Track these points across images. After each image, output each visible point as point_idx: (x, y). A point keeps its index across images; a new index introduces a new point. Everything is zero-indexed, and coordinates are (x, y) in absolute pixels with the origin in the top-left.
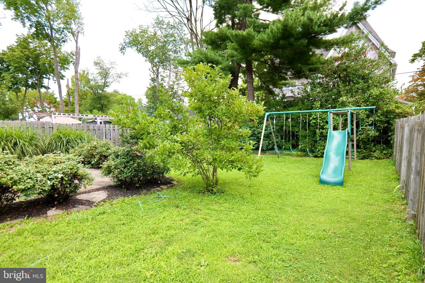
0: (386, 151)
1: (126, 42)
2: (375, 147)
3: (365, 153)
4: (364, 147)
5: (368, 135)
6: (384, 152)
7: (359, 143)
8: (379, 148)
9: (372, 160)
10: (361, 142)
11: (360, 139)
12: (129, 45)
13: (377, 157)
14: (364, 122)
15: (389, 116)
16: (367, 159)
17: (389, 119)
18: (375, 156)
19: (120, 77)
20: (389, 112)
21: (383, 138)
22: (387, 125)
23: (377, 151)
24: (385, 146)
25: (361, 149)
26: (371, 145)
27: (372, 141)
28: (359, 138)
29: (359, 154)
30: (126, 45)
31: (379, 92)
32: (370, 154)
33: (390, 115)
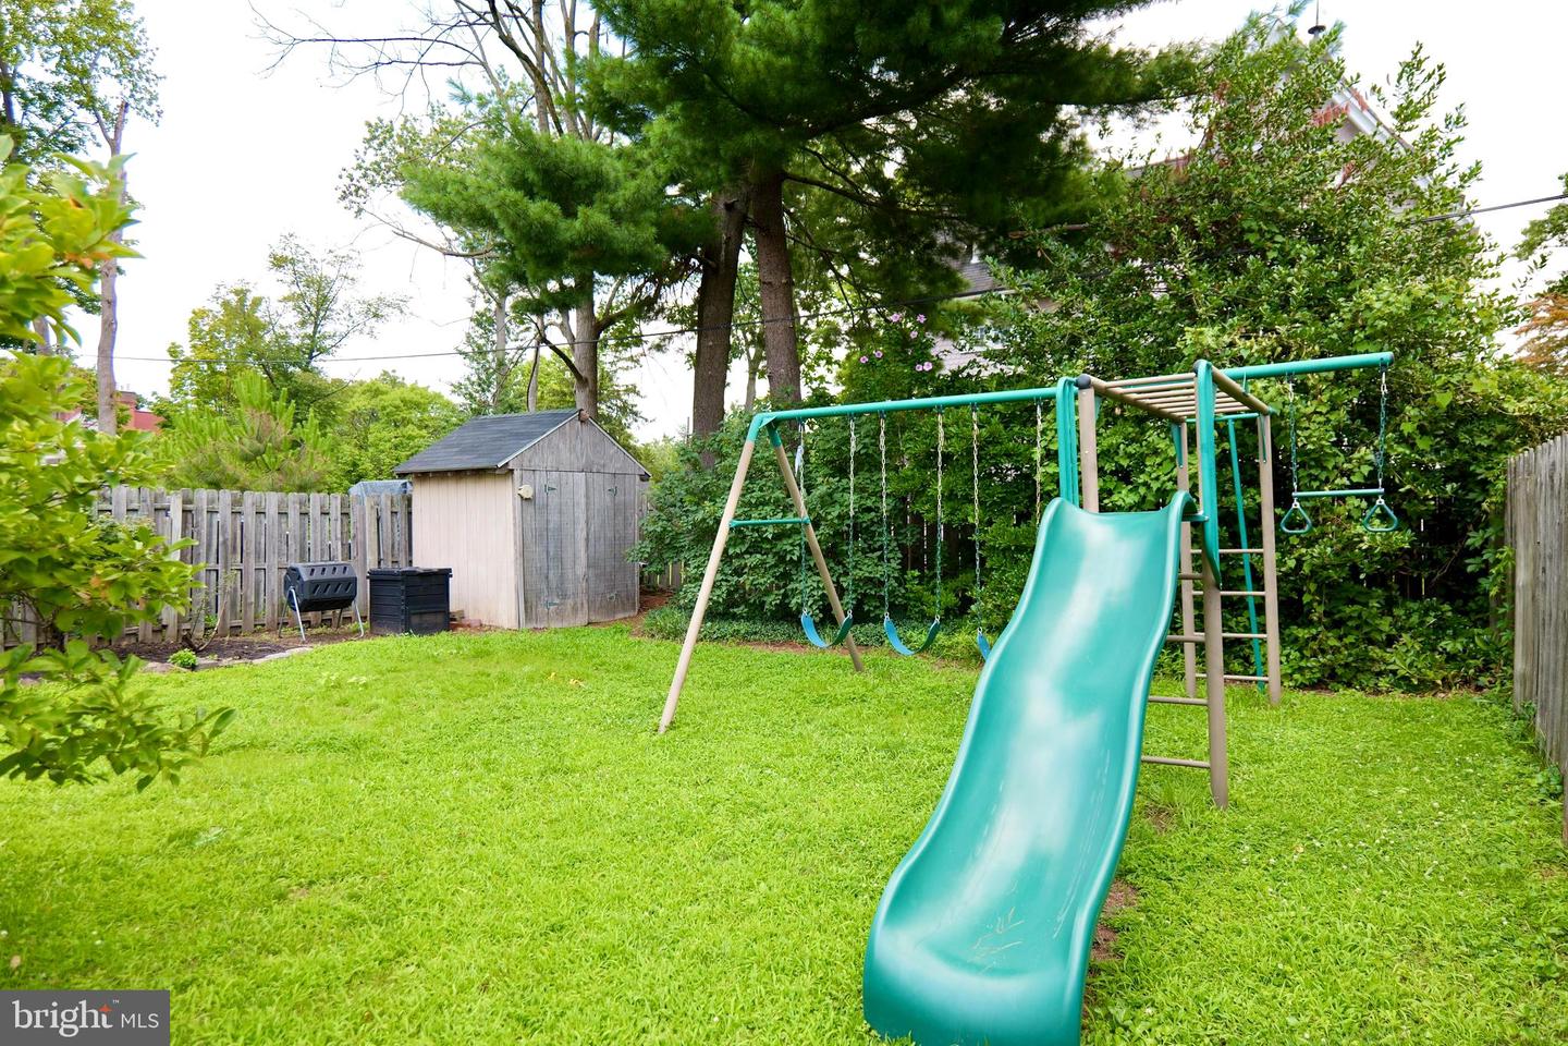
0: (1454, 637)
1: (364, 165)
2: (1391, 614)
3: (1336, 650)
4: (1326, 614)
5: (1350, 544)
6: (1449, 645)
7: (1301, 593)
8: (1415, 619)
9: (1377, 692)
10: (1313, 587)
11: (1306, 569)
12: (378, 179)
13: (1404, 678)
14: (1324, 468)
15: (1464, 438)
16: (1349, 685)
17: (1466, 457)
18: (1394, 672)
19: (376, 315)
20: (1466, 415)
21: (1436, 564)
22: (1455, 492)
23: (1406, 638)
24: (1446, 607)
25: (1309, 624)
26: (1365, 605)
27: (1373, 580)
28: (1300, 562)
29: (1303, 657)
30: (365, 176)
31: (1409, 301)
32: (1365, 658)
33: (1469, 433)
